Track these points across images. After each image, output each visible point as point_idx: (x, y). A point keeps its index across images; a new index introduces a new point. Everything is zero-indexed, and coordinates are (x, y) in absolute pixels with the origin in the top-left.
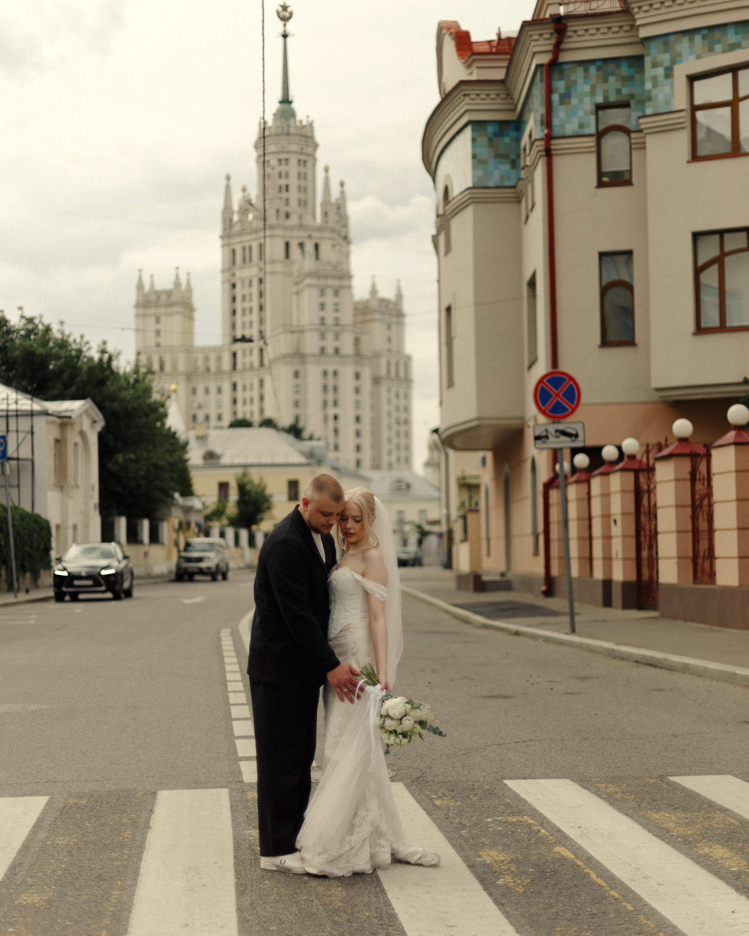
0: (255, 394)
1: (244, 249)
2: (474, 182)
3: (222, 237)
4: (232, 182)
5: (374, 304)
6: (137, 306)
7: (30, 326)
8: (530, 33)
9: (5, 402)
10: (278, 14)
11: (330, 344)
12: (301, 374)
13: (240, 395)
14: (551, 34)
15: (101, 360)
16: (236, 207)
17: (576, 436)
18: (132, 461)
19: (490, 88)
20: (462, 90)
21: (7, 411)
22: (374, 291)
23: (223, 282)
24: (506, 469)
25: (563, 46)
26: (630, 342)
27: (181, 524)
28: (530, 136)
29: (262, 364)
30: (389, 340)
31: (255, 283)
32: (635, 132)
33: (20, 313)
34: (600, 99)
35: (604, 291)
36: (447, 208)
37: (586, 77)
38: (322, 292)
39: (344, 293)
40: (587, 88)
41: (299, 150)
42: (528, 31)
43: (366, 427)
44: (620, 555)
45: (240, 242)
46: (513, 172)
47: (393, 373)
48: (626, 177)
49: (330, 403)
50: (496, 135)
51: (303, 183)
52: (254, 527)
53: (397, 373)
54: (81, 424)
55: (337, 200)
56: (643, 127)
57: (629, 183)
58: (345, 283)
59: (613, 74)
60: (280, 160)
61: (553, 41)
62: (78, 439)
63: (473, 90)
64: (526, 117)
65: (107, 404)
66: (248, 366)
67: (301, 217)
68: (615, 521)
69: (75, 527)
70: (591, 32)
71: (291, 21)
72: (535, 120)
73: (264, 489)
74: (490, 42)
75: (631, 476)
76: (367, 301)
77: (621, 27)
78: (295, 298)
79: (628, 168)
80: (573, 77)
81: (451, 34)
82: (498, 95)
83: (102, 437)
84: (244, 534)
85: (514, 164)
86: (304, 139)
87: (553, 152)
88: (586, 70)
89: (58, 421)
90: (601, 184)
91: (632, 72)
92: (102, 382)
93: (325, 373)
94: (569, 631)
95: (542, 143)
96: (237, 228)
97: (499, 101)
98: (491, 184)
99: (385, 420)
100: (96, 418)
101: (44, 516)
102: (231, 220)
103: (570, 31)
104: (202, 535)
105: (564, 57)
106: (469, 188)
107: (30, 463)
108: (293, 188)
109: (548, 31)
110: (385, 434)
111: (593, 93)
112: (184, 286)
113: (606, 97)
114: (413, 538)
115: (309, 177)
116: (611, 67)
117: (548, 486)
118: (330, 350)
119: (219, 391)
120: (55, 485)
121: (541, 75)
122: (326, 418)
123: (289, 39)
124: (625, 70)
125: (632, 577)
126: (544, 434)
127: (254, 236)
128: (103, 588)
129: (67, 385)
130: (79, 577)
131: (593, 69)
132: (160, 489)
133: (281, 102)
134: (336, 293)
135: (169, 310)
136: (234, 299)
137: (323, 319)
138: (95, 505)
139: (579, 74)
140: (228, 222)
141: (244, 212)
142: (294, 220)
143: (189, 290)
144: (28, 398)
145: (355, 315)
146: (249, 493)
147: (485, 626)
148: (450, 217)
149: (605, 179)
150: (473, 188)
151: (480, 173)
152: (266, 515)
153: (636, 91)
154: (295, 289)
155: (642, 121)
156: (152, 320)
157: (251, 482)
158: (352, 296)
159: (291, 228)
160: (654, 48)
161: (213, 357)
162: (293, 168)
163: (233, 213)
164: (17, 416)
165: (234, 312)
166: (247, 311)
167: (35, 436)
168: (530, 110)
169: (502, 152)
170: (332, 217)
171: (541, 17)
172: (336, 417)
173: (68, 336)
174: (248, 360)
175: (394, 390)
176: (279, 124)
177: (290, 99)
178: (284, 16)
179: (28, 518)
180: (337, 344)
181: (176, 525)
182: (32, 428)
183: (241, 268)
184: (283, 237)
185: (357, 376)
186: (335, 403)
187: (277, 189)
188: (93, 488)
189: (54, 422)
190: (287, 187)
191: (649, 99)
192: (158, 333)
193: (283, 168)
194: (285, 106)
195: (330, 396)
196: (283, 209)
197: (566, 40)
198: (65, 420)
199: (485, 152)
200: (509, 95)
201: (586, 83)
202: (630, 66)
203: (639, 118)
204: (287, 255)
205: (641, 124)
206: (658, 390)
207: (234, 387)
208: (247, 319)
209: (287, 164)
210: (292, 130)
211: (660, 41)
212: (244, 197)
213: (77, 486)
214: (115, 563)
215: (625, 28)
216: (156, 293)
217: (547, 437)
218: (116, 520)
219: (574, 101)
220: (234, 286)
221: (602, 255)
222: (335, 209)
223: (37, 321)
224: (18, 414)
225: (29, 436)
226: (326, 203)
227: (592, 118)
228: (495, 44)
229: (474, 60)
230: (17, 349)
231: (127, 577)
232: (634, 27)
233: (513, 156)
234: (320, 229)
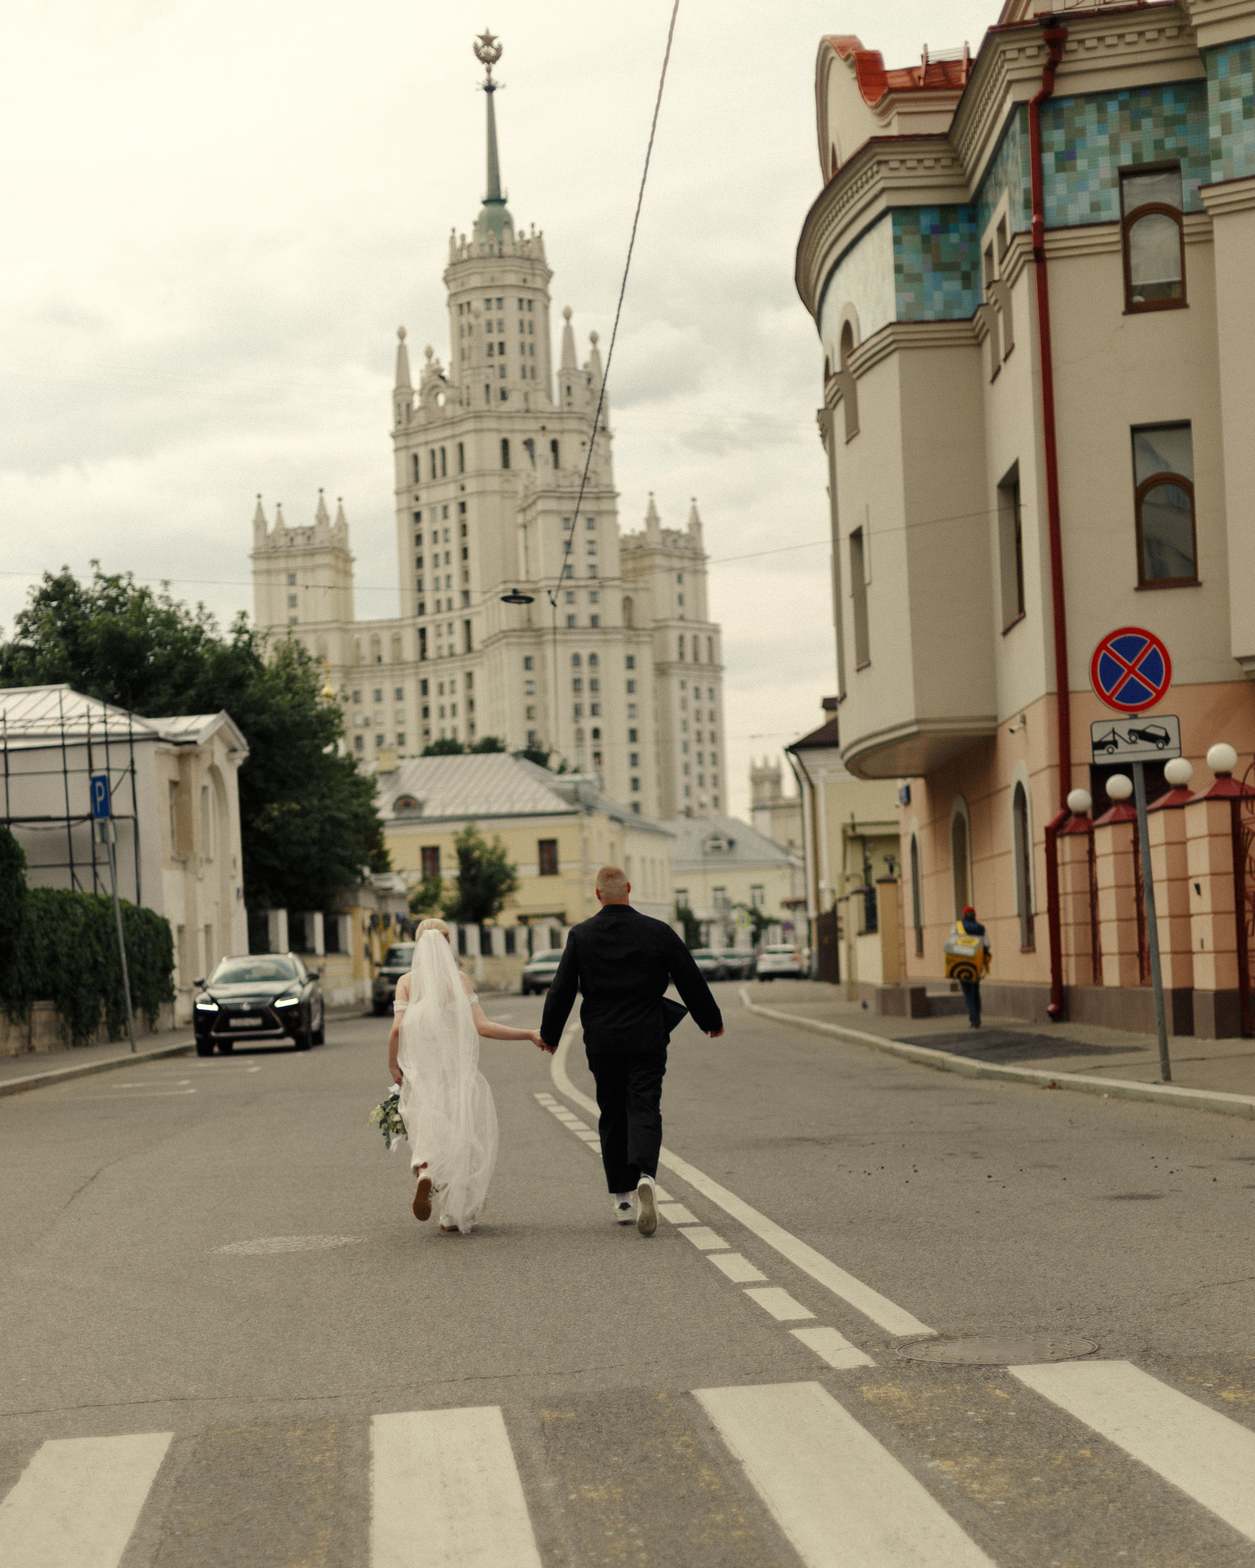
0: (460, 699)
1: (433, 453)
2: (898, 313)
3: (394, 436)
4: (407, 341)
5: (655, 540)
6: (256, 556)
7: (113, 592)
8: (1002, 48)
9: (85, 720)
10: (477, 50)
11: (583, 610)
12: (536, 663)
13: (433, 700)
14: (1040, 48)
15: (235, 646)
16: (416, 383)
17: (1166, 739)
18: (297, 814)
19: (922, 149)
20: (875, 155)
21: (89, 735)
22: (652, 519)
23: (399, 511)
24: (959, 806)
25: (1062, 68)
26: (1191, 581)
27: (373, 918)
28: (1001, 229)
29: (469, 648)
30: (681, 600)
31: (453, 510)
32: (1188, 214)
33: (94, 570)
34: (1126, 160)
35: (1141, 493)
36: (850, 361)
37: (1102, 121)
38: (569, 523)
39: (603, 523)
40: (1104, 141)
41: (521, 284)
42: (998, 45)
43: (647, 748)
44: (1209, 945)
45: (427, 443)
46: (967, 295)
47: (689, 657)
48: (1175, 294)
49: (587, 710)
50: (935, 230)
51: (528, 339)
52: (488, 922)
53: (696, 658)
54: (212, 754)
55: (586, 366)
56: (1207, 203)
57: (1180, 303)
58: (605, 505)
59: (1148, 114)
60: (488, 301)
61: (1043, 60)
62: (207, 781)
63: (893, 153)
64: (990, 197)
65: (251, 718)
66: (445, 652)
67: (526, 398)
68: (1198, 887)
69: (208, 928)
70: (1109, 41)
71: (498, 62)
72: (1012, 202)
73: (502, 856)
74: (910, 71)
75: (1225, 808)
76: (643, 535)
77: (1161, 31)
78: (521, 533)
79: (1177, 278)
80: (1078, 122)
81: (846, 59)
82: (937, 160)
83: (243, 774)
84: (473, 932)
85: (968, 280)
86: (527, 264)
87: (1048, 255)
88: (1101, 110)
89: (175, 749)
90: (1131, 308)
91: (1180, 109)
92: (239, 683)
93: (576, 660)
94: (1159, 1077)
95: (1029, 239)
96: (420, 419)
97: (938, 171)
98: (929, 315)
99: (679, 736)
100: (237, 745)
101: (159, 913)
102: (409, 406)
103: (1072, 41)
104: (406, 937)
105: (1064, 88)
106: (891, 324)
107: (131, 822)
108: (512, 348)
109: (1033, 44)
110: (679, 758)
111: (1114, 149)
112: (333, 521)
113: (1136, 155)
114: (744, 931)
115: (539, 328)
116: (1145, 102)
117: (1053, 833)
118: (583, 621)
119: (399, 694)
120: (173, 859)
121: (1023, 121)
122: (579, 735)
123: (496, 94)
124: (1169, 107)
125: (1232, 982)
126: (1110, 738)
127: (448, 432)
128: (280, 1031)
129: (180, 689)
130: (239, 1013)
131: (1112, 107)
132: (342, 861)
133: (485, 203)
134: (591, 524)
135: (309, 562)
136: (418, 539)
137: (567, 567)
138: (238, 891)
139: (1089, 116)
140: (404, 408)
141: (430, 390)
142: (515, 402)
143: (342, 525)
144: (123, 714)
145: (624, 561)
146: (478, 863)
147: (984, 1075)
148: (855, 376)
149: (1138, 299)
150: (898, 323)
151: (910, 297)
152: (506, 900)
153: (1190, 141)
154: (520, 519)
155: (1205, 193)
156: (283, 579)
157: (480, 845)
158: (617, 527)
159: (511, 416)
160: (1223, 65)
161: (386, 638)
162: (511, 314)
163: (412, 393)
164: (107, 743)
165: (419, 562)
166: (442, 560)
167: (138, 777)
168: (999, 185)
169: (945, 259)
170: (580, 395)
171: (1018, 19)
172: (596, 733)
173: (178, 606)
174: (445, 641)
175: (691, 685)
176: (483, 240)
177: (503, 196)
178: (487, 54)
179: (136, 916)
180: (595, 609)
181: (368, 922)
182: (132, 763)
183: (428, 487)
184: (499, 431)
185: (630, 662)
186: (595, 710)
187: (485, 350)
188: (234, 862)
189: (167, 752)
190: (501, 345)
191: (1218, 155)
192: (293, 601)
193: (494, 315)
194: (495, 208)
195: (586, 699)
196: (496, 385)
197: (1065, 58)
198: (187, 748)
199: (915, 261)
200: (957, 160)
201: (1100, 133)
202: (1177, 100)
203: (1200, 188)
204: (506, 463)
205: (1203, 199)
206: (1242, 660)
207: (424, 686)
208: (441, 572)
209: (500, 308)
210: (508, 250)
211: (1235, 51)
212: (429, 366)
213: (209, 861)
214: (297, 989)
215: (1169, 33)
216: (287, 532)
217: (1115, 743)
218: (272, 914)
219: (1081, 164)
220: (417, 516)
221: (1136, 430)
222: (584, 382)
223: (123, 583)
224: (109, 741)
225: (128, 775)
226: (568, 369)
227: (1115, 192)
228: (922, 73)
229: (893, 102)
230: (93, 631)
231: (316, 1008)
232: (1186, 30)
233: (965, 267)
234: (560, 416)
